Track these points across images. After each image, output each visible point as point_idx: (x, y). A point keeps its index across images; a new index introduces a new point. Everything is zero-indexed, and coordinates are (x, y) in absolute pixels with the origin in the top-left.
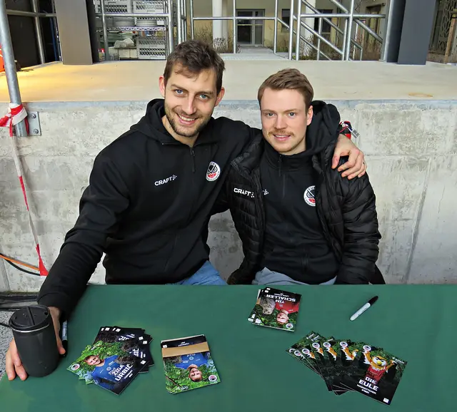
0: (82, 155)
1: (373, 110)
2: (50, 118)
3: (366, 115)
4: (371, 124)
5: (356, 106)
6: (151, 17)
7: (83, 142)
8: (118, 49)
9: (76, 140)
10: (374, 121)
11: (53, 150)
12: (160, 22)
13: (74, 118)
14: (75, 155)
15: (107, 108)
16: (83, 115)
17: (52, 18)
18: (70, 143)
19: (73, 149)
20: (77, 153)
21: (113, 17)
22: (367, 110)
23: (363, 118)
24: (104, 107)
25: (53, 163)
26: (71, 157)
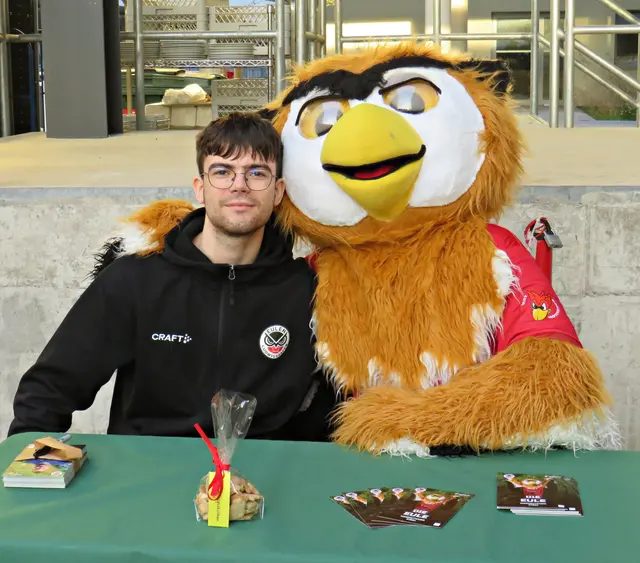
0: (67, 285)
1: (617, 205)
2: (16, 217)
3: (604, 215)
4: (615, 231)
5: (583, 197)
6: (242, 39)
7: (70, 260)
8: (170, 107)
9: (57, 257)
10: (621, 226)
11: (17, 275)
12: (261, 50)
13: (59, 216)
14: (54, 286)
15: (116, 199)
16: (74, 212)
17: (34, 44)
18: (48, 263)
19: (51, 274)
20: (59, 282)
21: (158, 39)
22: (606, 205)
23: (599, 220)
24: (112, 197)
25: (14, 299)
26: (47, 289)
